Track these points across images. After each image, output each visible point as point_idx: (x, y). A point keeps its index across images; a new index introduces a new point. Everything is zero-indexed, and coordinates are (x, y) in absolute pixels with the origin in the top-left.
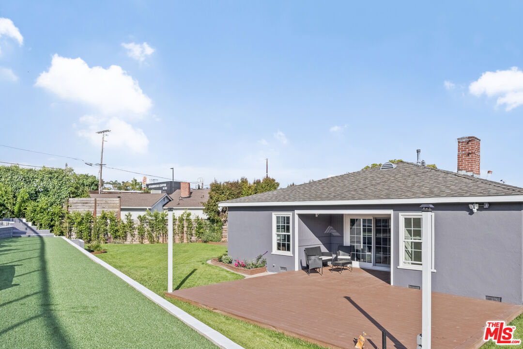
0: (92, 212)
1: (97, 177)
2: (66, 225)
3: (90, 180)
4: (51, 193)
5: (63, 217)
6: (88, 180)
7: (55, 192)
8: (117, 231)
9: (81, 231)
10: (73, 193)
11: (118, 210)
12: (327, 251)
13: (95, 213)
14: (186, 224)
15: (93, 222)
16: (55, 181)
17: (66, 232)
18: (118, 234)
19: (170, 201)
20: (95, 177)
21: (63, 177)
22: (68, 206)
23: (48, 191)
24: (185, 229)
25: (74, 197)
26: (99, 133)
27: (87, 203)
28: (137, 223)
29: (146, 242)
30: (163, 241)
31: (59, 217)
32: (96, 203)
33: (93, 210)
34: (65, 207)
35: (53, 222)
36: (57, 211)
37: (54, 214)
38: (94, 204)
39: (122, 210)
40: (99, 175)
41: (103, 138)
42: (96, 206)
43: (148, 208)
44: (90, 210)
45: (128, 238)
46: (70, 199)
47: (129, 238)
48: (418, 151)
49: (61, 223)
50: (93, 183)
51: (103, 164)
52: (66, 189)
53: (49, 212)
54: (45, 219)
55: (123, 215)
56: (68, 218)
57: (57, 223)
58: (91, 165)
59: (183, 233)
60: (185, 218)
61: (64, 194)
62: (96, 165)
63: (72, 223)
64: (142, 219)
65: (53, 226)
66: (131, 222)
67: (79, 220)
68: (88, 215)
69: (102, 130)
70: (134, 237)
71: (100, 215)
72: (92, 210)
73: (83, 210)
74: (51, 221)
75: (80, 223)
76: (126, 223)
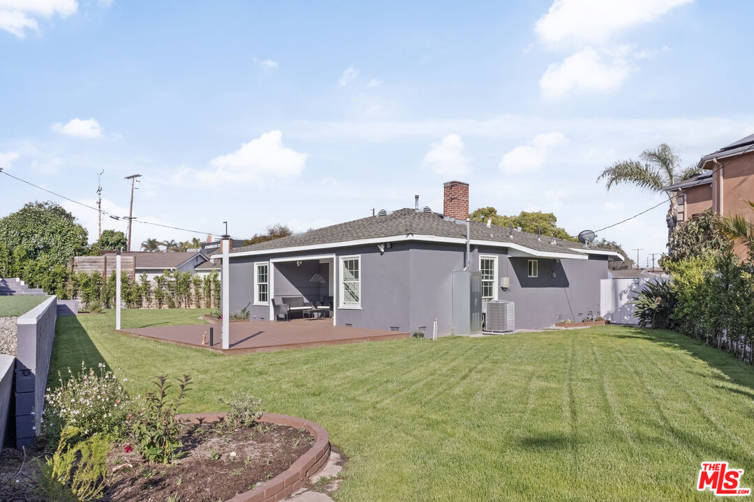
0: (102, 273)
1: (125, 234)
2: (70, 286)
3: (115, 238)
4: (52, 250)
5: (66, 278)
6: (114, 238)
7: (58, 249)
8: (129, 294)
9: (87, 295)
10: (79, 251)
11: (132, 269)
12: (308, 302)
13: (105, 273)
14: (213, 286)
15: (102, 284)
16: (58, 237)
17: (70, 295)
18: (130, 298)
19: (206, 261)
20: (123, 234)
21: (67, 232)
22: (73, 266)
23: (50, 248)
24: (212, 293)
25: (81, 255)
26: (128, 178)
27: (95, 262)
28: (154, 286)
29: (165, 307)
30: (186, 307)
31: (62, 278)
32: (106, 262)
33: (103, 270)
34: (69, 266)
35: (55, 283)
36: (58, 271)
37: (55, 274)
38: (103, 264)
39: (137, 271)
40: (128, 232)
41: (133, 185)
42: (106, 265)
43: (172, 269)
44: (99, 270)
45: (143, 303)
46: (75, 258)
47: (145, 303)
48: (417, 197)
49: (64, 286)
50: (120, 241)
51: (133, 216)
52: (70, 245)
53: (49, 273)
54: (45, 279)
55: (138, 277)
56: (73, 279)
57: (60, 285)
58: (117, 218)
59: (210, 297)
60: (212, 280)
61: (69, 250)
62: (124, 218)
63: (77, 284)
64: (159, 280)
65: (55, 288)
66: (146, 284)
67: (84, 281)
68: (96, 276)
69: (132, 175)
70: (151, 302)
71: (110, 276)
72: (101, 270)
73: (90, 270)
74: (53, 282)
75: (86, 285)
76: (140, 285)
